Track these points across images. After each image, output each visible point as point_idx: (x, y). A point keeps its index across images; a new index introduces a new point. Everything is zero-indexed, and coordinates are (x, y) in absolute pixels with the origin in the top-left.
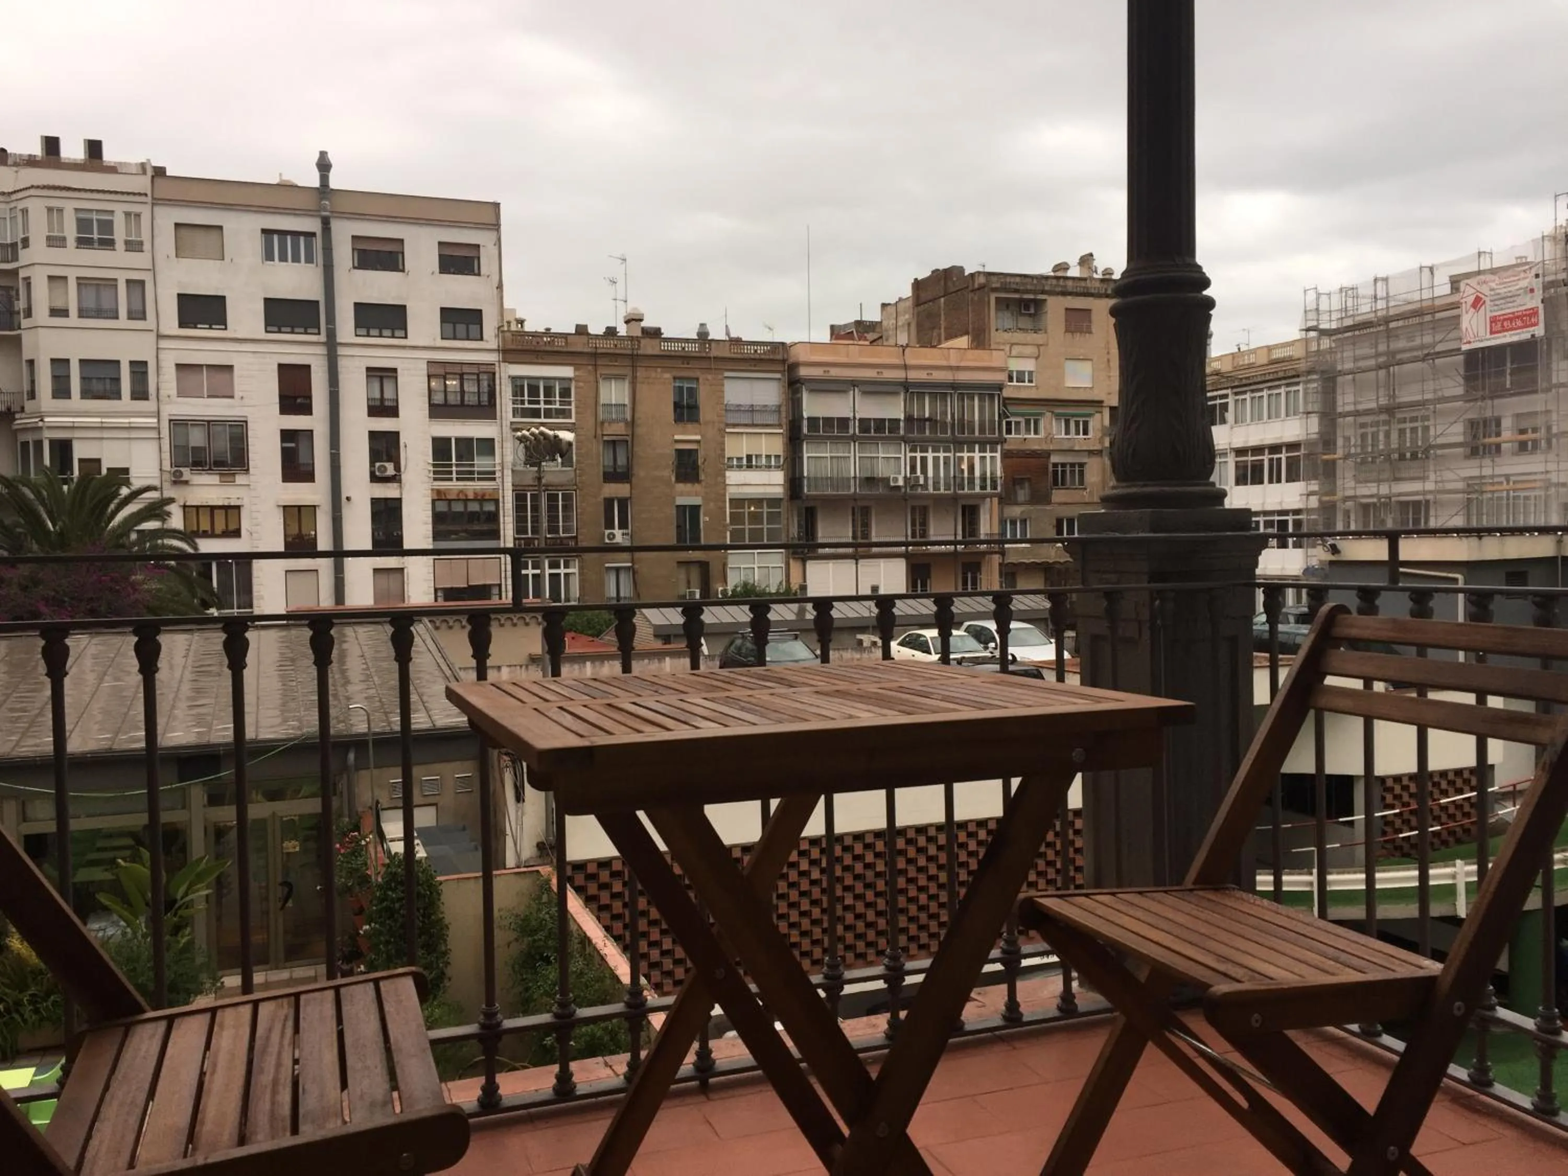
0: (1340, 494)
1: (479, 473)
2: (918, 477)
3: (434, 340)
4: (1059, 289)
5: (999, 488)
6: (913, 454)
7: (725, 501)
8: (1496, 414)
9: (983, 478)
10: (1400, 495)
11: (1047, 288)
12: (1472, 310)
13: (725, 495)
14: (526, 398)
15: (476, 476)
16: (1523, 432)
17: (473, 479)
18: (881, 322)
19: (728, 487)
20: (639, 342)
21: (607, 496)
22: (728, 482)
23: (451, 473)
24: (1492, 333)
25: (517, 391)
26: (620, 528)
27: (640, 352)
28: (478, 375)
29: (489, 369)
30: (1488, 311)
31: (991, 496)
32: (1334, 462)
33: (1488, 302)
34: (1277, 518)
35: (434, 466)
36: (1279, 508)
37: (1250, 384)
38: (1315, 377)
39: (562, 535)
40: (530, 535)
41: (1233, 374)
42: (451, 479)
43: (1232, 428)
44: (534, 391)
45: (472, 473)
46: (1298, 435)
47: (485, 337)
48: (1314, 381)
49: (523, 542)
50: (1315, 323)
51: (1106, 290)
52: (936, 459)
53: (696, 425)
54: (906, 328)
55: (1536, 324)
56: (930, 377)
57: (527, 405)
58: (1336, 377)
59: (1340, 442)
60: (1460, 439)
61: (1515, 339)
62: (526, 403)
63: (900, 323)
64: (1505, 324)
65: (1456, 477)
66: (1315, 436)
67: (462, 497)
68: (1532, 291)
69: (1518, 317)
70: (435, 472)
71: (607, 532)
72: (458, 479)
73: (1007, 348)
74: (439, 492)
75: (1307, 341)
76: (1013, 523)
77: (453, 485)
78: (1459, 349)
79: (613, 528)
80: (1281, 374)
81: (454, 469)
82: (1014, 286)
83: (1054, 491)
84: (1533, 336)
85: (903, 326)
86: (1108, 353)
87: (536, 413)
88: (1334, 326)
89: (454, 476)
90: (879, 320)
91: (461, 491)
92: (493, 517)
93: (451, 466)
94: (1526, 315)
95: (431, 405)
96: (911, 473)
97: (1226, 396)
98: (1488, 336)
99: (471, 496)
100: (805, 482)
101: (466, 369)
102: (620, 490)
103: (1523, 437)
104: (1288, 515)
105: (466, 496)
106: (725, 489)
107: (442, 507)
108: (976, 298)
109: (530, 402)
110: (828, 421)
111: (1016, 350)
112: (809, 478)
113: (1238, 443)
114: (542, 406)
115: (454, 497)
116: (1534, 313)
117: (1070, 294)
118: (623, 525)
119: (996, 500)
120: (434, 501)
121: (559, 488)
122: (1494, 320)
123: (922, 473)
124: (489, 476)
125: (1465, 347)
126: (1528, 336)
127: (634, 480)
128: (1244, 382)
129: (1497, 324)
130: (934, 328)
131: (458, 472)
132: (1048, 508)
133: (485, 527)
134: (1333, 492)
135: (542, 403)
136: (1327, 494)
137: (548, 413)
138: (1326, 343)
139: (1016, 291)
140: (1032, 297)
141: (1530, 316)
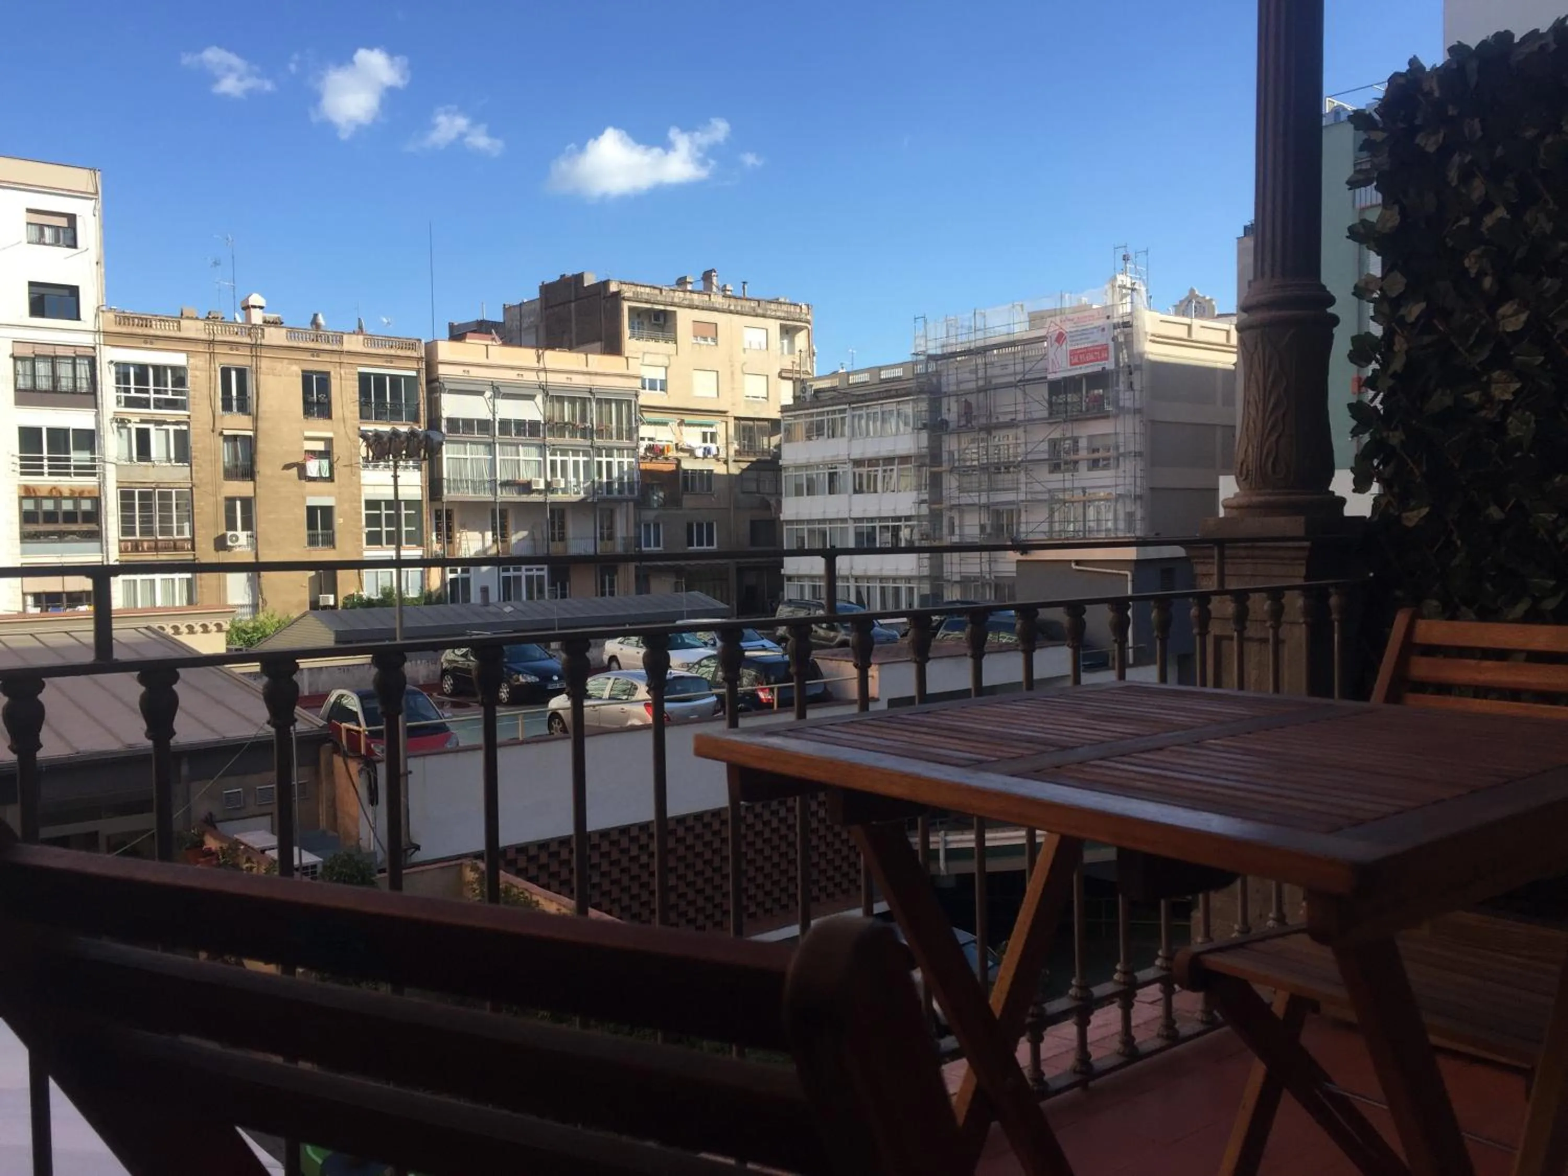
0: (946, 504)
1: (76, 467)
2: (559, 481)
3: (21, 317)
4: (686, 302)
5: (636, 492)
6: (554, 458)
7: (360, 502)
8: (1075, 435)
9: (621, 484)
10: (998, 503)
11: (676, 300)
12: (1057, 344)
13: (360, 496)
14: (132, 385)
15: (72, 470)
16: (1095, 450)
17: (68, 474)
18: (504, 323)
19: (363, 487)
20: (263, 330)
21: (229, 495)
22: (363, 482)
23: (41, 466)
24: (1072, 364)
25: (122, 377)
26: (243, 530)
27: (264, 342)
28: (74, 359)
29: (90, 352)
30: (1068, 347)
31: (627, 500)
32: (940, 473)
33: (1068, 339)
34: (891, 524)
35: (21, 459)
36: (892, 515)
37: (866, 401)
38: (924, 396)
39: (176, 537)
40: (138, 537)
41: (848, 391)
42: (42, 474)
43: (850, 440)
44: (141, 378)
45: (68, 467)
46: (910, 449)
47: (82, 316)
48: (923, 400)
49: (129, 544)
50: (923, 349)
51: (729, 306)
52: (576, 463)
53: (327, 422)
54: (534, 330)
55: (1106, 359)
56: (569, 381)
57: (133, 394)
58: (940, 398)
59: (945, 456)
60: (1046, 456)
61: (1089, 370)
62: (132, 391)
63: (525, 325)
64: (1081, 357)
65: (1044, 489)
66: (924, 450)
67: (54, 493)
68: (1103, 330)
69: (1091, 352)
70: (22, 466)
71: (230, 533)
72: (50, 474)
73: (640, 355)
74: (27, 488)
75: (915, 363)
76: (647, 526)
77: (44, 482)
78: (1046, 378)
79: (236, 530)
80: (893, 393)
81: (45, 462)
82: (646, 297)
83: (685, 496)
84: (1104, 368)
85: (529, 328)
86: (732, 366)
87: (145, 404)
88: (939, 352)
89: (46, 470)
90: (502, 321)
91: (54, 488)
92: (94, 516)
93: (41, 459)
94: (1097, 351)
95: (17, 390)
96: (552, 477)
97: (844, 411)
98: (1069, 367)
99: (66, 493)
100: (445, 483)
101: (60, 352)
102: (243, 488)
103: (1096, 455)
104: (900, 521)
105: (61, 493)
106: (360, 490)
107: (29, 505)
108: (608, 305)
109: (137, 391)
110: (520, 424)
111: (648, 359)
112: (449, 480)
113: (856, 454)
114: (153, 396)
115: (45, 494)
116: (1105, 348)
117: (697, 308)
118: (248, 525)
119: (631, 504)
120: (21, 498)
121: (172, 485)
122: (1073, 353)
123: (562, 476)
124: (88, 470)
125: (1051, 377)
126: (1099, 368)
127: (258, 478)
128: (861, 398)
129: (1077, 357)
130: (564, 332)
131: (50, 467)
132: (680, 512)
133: (85, 527)
134: (940, 501)
135: (152, 392)
136: (934, 503)
137: (159, 404)
138: (932, 367)
139: (647, 302)
140: (661, 307)
141: (1100, 351)
